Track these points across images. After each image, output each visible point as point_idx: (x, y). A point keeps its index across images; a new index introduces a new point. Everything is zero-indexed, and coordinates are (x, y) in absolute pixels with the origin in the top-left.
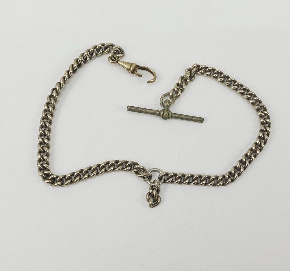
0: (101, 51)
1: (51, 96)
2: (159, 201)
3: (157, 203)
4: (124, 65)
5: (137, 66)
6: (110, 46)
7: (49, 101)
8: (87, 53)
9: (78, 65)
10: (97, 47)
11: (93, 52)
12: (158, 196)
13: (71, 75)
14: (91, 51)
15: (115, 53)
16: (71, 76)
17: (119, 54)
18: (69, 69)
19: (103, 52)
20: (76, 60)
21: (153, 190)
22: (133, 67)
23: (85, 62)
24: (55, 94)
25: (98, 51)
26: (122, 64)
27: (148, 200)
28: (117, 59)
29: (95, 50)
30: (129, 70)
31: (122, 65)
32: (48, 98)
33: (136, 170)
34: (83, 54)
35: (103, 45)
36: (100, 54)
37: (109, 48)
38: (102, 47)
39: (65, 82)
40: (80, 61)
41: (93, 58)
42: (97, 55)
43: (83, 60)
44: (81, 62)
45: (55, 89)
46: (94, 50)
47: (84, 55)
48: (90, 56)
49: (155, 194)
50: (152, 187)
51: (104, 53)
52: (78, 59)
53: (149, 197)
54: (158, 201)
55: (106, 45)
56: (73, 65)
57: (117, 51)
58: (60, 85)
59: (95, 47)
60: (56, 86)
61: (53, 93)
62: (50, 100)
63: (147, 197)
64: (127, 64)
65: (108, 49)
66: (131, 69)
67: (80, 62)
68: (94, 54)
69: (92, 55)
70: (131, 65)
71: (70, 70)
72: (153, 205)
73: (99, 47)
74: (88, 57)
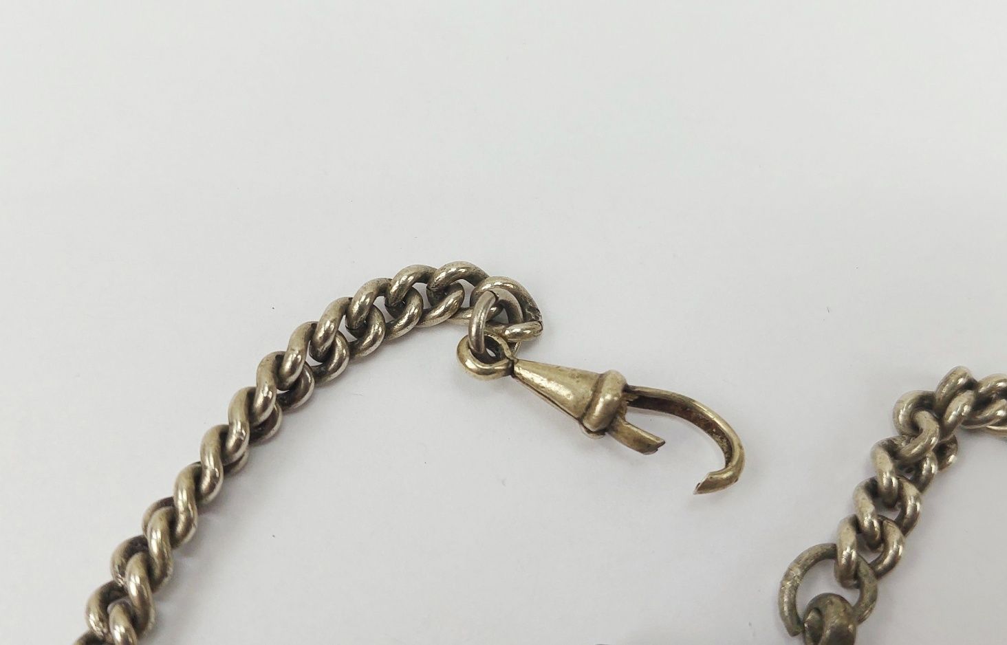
0: (413, 309)
1: (111, 595)
4: (553, 387)
5: (627, 389)
6: (462, 281)
7: (98, 631)
8: (337, 322)
9: (279, 392)
10: (394, 288)
11: (368, 318)
13: (238, 455)
14: (356, 308)
15: (491, 321)
16: (241, 458)
17: (512, 321)
18: (231, 416)
19: (423, 315)
20: (270, 365)
22: (608, 397)
23: (320, 375)
24: (133, 584)
25: (397, 306)
26: (538, 379)
28: (508, 353)
29: (380, 301)
30: (581, 413)
31: (537, 389)
32: (95, 609)
34: (314, 326)
35: (425, 277)
36: (410, 327)
37: (458, 293)
38: (421, 287)
39: (204, 502)
40: (295, 365)
41: (368, 352)
42: (388, 329)
43: (312, 362)
44: (302, 374)
45: (137, 546)
46: (372, 307)
47: (321, 334)
48: (351, 338)
51: (428, 323)
52: (280, 358)
55: (443, 275)
56: (251, 395)
57: (502, 305)
58: (172, 522)
59: (383, 289)
60: (145, 529)
61: (123, 574)
62: (105, 618)
64: (568, 380)
65: (451, 300)
66: (599, 407)
67: (293, 378)
68: (376, 328)
69: (360, 329)
70: (598, 383)
71: (231, 424)
73: (401, 287)
74: (339, 343)
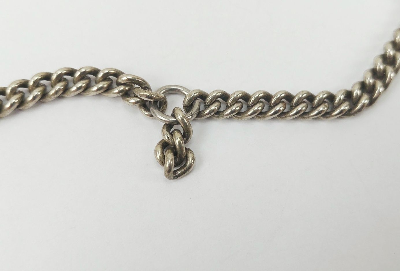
2: (190, 160)
3: (185, 165)
12: (188, 150)
21: (172, 134)
27: (162, 162)
33: (122, 88)
49: (180, 143)
50: (169, 126)
53: (162, 152)
54: (187, 162)
63: (159, 154)
72: (175, 172)
